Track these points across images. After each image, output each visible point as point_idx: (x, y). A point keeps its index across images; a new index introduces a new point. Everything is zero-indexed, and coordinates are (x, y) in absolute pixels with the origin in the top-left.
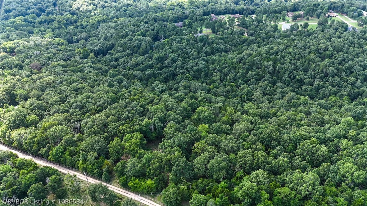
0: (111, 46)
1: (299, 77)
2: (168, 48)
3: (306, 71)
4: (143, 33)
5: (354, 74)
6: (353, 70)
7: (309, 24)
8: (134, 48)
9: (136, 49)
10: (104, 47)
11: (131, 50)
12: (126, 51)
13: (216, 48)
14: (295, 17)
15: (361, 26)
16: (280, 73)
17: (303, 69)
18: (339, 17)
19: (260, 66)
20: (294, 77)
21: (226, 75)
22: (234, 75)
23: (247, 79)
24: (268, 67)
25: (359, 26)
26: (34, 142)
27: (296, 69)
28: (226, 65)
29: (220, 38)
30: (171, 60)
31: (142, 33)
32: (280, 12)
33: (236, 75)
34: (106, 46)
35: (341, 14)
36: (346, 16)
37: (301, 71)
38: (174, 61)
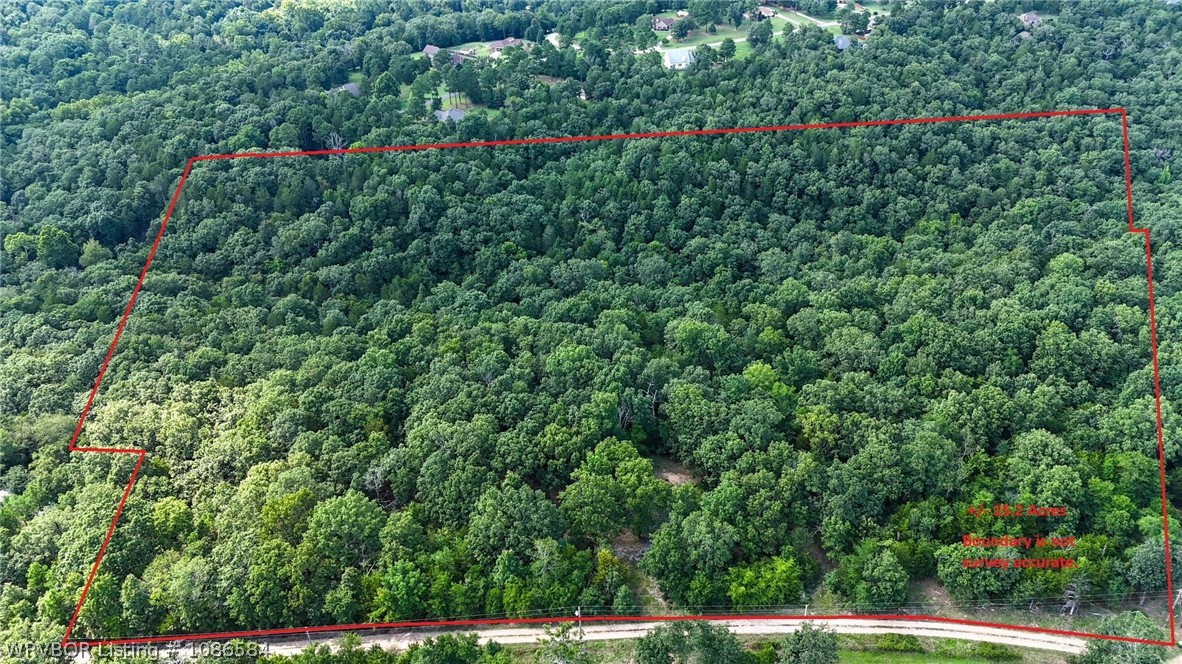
0: (147, 202)
1: (815, 188)
2: (385, 170)
3: (822, 167)
4: (254, 137)
5: (930, 155)
6: (923, 146)
7: (735, 41)
8: (253, 192)
9: (262, 194)
10: (120, 211)
11: (246, 202)
12: (227, 208)
13: (534, 147)
14: (681, 29)
15: (849, 33)
16: (759, 186)
17: (815, 164)
18: (779, 15)
19: (699, 177)
20: (801, 192)
21: (621, 222)
22: (646, 219)
23: (684, 221)
24: (723, 176)
25: (845, 33)
26: (285, 584)
27: (796, 168)
28: (605, 192)
29: (527, 117)
30: (427, 209)
31: (251, 137)
32: (632, 20)
33: (650, 217)
34: (129, 206)
35: (782, 7)
36: (798, 13)
37: (809, 170)
38: (437, 210)
